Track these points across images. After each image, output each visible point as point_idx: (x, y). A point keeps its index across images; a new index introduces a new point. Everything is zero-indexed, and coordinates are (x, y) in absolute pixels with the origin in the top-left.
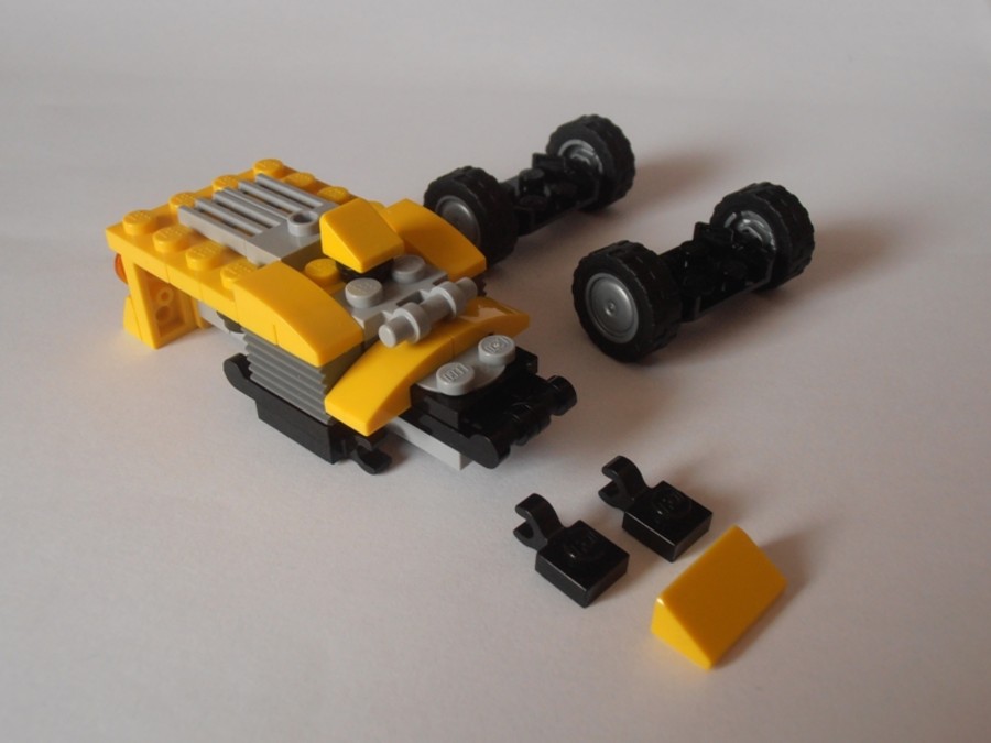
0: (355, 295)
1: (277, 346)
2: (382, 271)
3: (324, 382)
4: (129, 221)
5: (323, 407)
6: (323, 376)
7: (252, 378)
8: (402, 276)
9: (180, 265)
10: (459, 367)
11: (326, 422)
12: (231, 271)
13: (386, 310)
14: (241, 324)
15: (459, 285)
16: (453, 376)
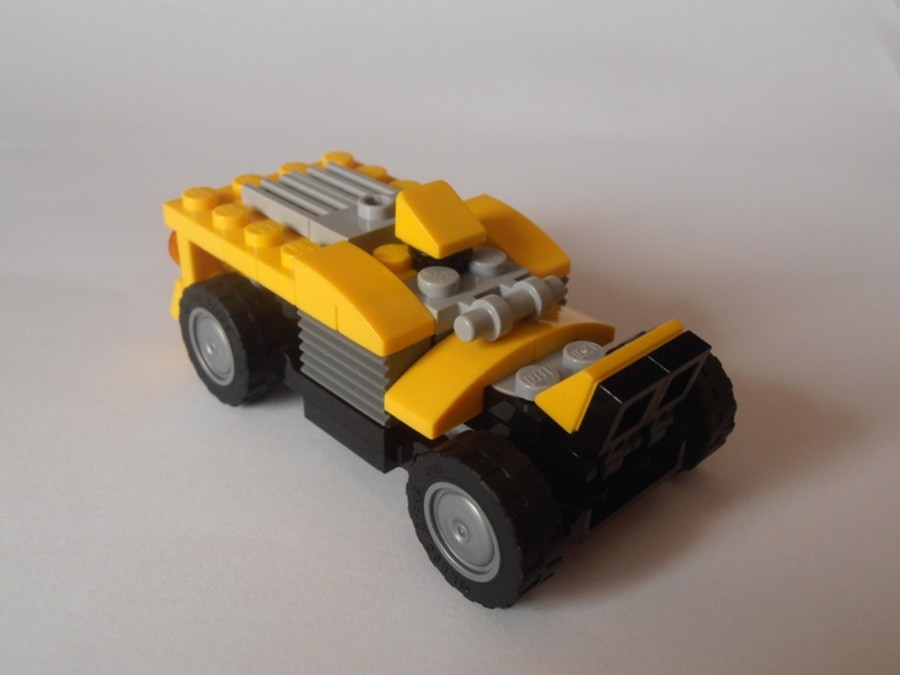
0: (429, 283)
1: (337, 332)
2: (459, 260)
3: (386, 376)
4: (189, 195)
5: (381, 405)
6: (387, 369)
7: (303, 370)
8: (480, 267)
9: (238, 241)
10: (543, 371)
11: (383, 424)
12: (292, 248)
13: (462, 301)
14: (298, 306)
15: (547, 282)
16: (536, 379)
